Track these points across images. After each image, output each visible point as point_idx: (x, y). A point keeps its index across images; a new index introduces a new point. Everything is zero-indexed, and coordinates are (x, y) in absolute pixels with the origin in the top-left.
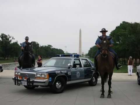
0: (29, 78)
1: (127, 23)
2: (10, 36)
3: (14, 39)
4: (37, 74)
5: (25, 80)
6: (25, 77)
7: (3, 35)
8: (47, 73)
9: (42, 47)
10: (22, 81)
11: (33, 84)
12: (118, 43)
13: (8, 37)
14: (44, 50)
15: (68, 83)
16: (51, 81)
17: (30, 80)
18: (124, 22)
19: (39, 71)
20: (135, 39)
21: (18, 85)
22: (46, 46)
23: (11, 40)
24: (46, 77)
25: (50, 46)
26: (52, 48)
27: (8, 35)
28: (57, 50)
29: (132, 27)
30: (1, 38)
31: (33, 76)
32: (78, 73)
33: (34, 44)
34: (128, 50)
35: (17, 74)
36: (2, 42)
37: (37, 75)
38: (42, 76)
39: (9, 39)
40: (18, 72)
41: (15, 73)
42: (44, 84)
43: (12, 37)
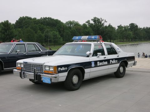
2: (102, 19)
3: (106, 22)
7: (95, 18)
13: (101, 20)
23: (103, 23)
27: (100, 19)
30: (94, 21)
36: (94, 26)
39: (101, 22)
43: (104, 21)
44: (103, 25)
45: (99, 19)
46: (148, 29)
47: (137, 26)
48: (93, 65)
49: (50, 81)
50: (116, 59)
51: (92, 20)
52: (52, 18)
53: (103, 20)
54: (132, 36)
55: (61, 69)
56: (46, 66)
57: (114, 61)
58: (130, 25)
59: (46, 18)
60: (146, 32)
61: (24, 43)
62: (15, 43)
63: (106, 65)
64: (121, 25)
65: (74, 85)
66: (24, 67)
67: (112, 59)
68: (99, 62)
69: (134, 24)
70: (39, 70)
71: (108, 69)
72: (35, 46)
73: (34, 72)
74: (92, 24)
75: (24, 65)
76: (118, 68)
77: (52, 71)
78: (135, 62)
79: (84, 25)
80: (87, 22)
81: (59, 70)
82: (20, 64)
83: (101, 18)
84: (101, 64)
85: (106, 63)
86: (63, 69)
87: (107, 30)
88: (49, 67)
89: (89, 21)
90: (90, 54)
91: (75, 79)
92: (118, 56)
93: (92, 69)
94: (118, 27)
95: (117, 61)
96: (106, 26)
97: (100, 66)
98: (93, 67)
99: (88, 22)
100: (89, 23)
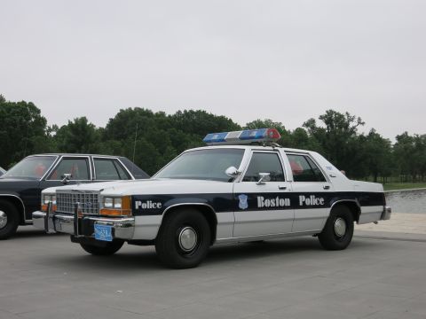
2: (352, 115)
3: (363, 123)
7: (330, 113)
13: (346, 117)
23: (354, 128)
27: (344, 114)
30: (327, 123)
36: (328, 135)
39: (348, 125)
43: (356, 120)
44: (353, 131)
45: (341, 116)
48: (243, 203)
49: (110, 235)
50: (318, 195)
51: (321, 118)
52: (208, 112)
53: (352, 120)
55: (144, 206)
56: (105, 197)
57: (313, 201)
59: (191, 111)
61: (87, 156)
62: (60, 156)
63: (284, 208)
64: (406, 133)
65: (183, 253)
66: (57, 203)
67: (307, 195)
68: (262, 198)
70: (90, 208)
71: (294, 219)
72: (117, 166)
73: (75, 215)
74: (321, 130)
75: (57, 199)
76: (325, 220)
77: (118, 210)
78: (384, 209)
79: (299, 131)
80: (307, 125)
81: (137, 207)
82: (49, 197)
83: (347, 113)
84: (268, 203)
85: (287, 202)
86: (150, 205)
87: (364, 147)
88: (114, 198)
89: (313, 121)
90: (237, 174)
91: (187, 237)
92: (327, 188)
93: (239, 216)
94: (399, 138)
95: (322, 200)
96: (361, 137)
97: (264, 208)
98: (241, 210)
99: (311, 123)
100: (313, 128)
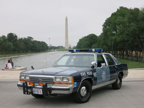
0: (46, 84)
1: (126, 9)
4: (56, 77)
5: (38, 87)
6: (39, 83)
8: (70, 76)
9: (21, 40)
10: (34, 89)
11: (50, 92)
12: (114, 32)
14: (23, 43)
15: (94, 87)
16: (76, 86)
17: (47, 86)
18: (121, 8)
19: (57, 73)
20: (136, 28)
21: (27, 94)
22: (26, 38)
24: (70, 82)
25: (30, 38)
26: (33, 40)
28: (39, 42)
29: (132, 14)
31: (51, 81)
32: (104, 73)
33: (11, 36)
34: (128, 41)
35: (24, 78)
37: (56, 79)
38: (64, 81)
40: (25, 75)
41: (20, 77)
42: (68, 91)
46: (26, 41)
47: (16, 37)
54: (13, 47)
58: (8, 34)
60: (25, 43)
69: (12, 34)
